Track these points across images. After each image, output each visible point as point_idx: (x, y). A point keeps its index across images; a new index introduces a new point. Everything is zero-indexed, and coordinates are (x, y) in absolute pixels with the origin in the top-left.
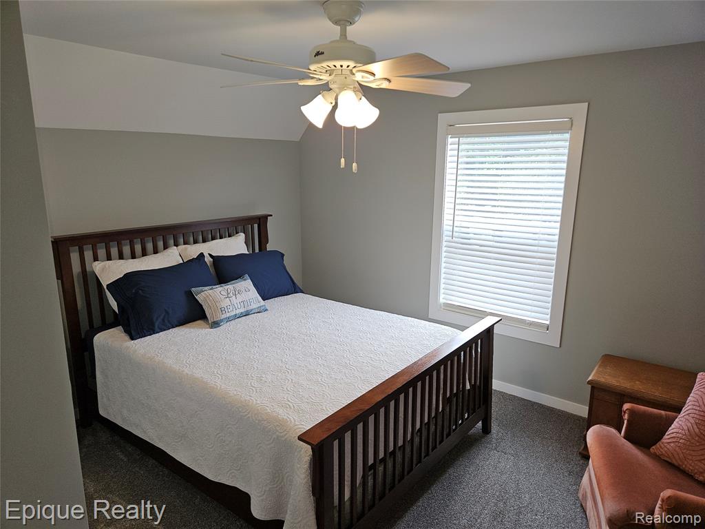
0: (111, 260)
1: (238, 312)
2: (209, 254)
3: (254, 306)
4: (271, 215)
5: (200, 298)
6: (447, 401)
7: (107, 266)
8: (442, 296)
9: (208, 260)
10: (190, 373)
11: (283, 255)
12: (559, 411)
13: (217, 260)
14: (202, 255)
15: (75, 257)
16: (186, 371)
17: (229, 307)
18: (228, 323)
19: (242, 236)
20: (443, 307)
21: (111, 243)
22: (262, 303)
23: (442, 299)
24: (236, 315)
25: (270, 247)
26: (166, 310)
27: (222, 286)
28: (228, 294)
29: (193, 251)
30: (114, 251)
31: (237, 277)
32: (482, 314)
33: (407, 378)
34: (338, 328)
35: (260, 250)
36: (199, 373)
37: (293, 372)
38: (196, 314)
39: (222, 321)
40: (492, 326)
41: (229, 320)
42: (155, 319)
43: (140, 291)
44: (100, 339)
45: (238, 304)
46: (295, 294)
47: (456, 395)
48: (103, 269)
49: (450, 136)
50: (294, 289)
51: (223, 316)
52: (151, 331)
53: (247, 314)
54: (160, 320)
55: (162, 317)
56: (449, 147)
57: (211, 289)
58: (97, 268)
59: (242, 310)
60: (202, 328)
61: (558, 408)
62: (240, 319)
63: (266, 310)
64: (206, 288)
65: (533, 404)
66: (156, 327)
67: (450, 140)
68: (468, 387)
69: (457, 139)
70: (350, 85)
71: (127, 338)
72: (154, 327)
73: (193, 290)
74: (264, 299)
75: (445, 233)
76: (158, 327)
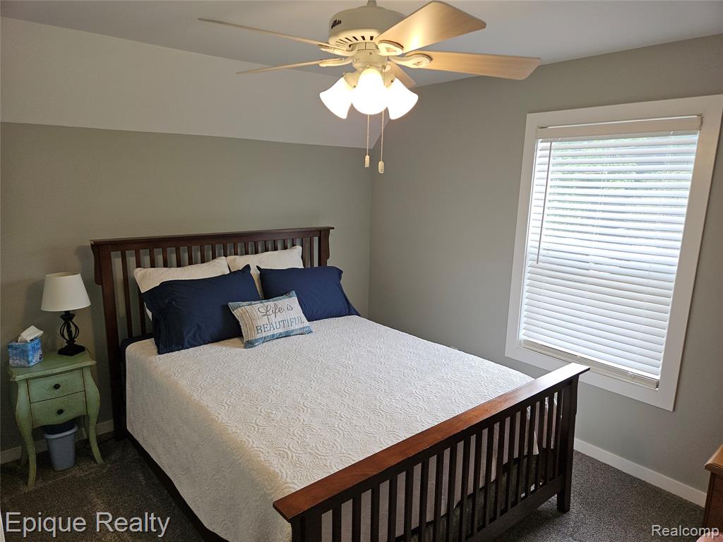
0: (154, 267)
1: (276, 332)
2: (257, 267)
3: (296, 326)
4: (333, 228)
5: (236, 313)
6: (502, 468)
7: (148, 273)
8: (522, 332)
9: (254, 273)
10: (197, 399)
11: (340, 272)
12: (669, 494)
13: (264, 273)
14: (248, 267)
15: (117, 263)
16: (196, 396)
17: (265, 326)
18: (264, 344)
19: (299, 249)
20: (523, 345)
21: (155, 250)
22: (307, 323)
23: (522, 335)
24: (273, 335)
25: (330, 263)
26: (198, 325)
27: (262, 303)
28: (267, 311)
29: (240, 262)
30: (160, 258)
31: (283, 292)
32: (569, 358)
33: (440, 437)
34: (382, 360)
35: (320, 264)
36: (207, 401)
37: (309, 411)
38: (231, 330)
39: (256, 340)
40: (576, 377)
41: (265, 340)
42: (185, 333)
43: (173, 302)
44: (133, 350)
45: (277, 323)
46: (349, 316)
47: (518, 461)
48: (144, 277)
49: (541, 140)
50: (348, 310)
51: (259, 336)
52: (180, 346)
53: (287, 335)
54: (190, 335)
55: (193, 331)
56: (539, 153)
57: (249, 305)
58: (138, 275)
59: (281, 330)
60: (235, 347)
61: (667, 490)
62: (278, 340)
63: (311, 332)
64: (245, 303)
65: (633, 480)
66: (186, 340)
67: (541, 145)
68: (536, 451)
69: (549, 143)
70: (376, 63)
71: (156, 351)
72: (183, 341)
73: (230, 304)
74: (309, 320)
75: (530, 256)
76: (188, 342)
